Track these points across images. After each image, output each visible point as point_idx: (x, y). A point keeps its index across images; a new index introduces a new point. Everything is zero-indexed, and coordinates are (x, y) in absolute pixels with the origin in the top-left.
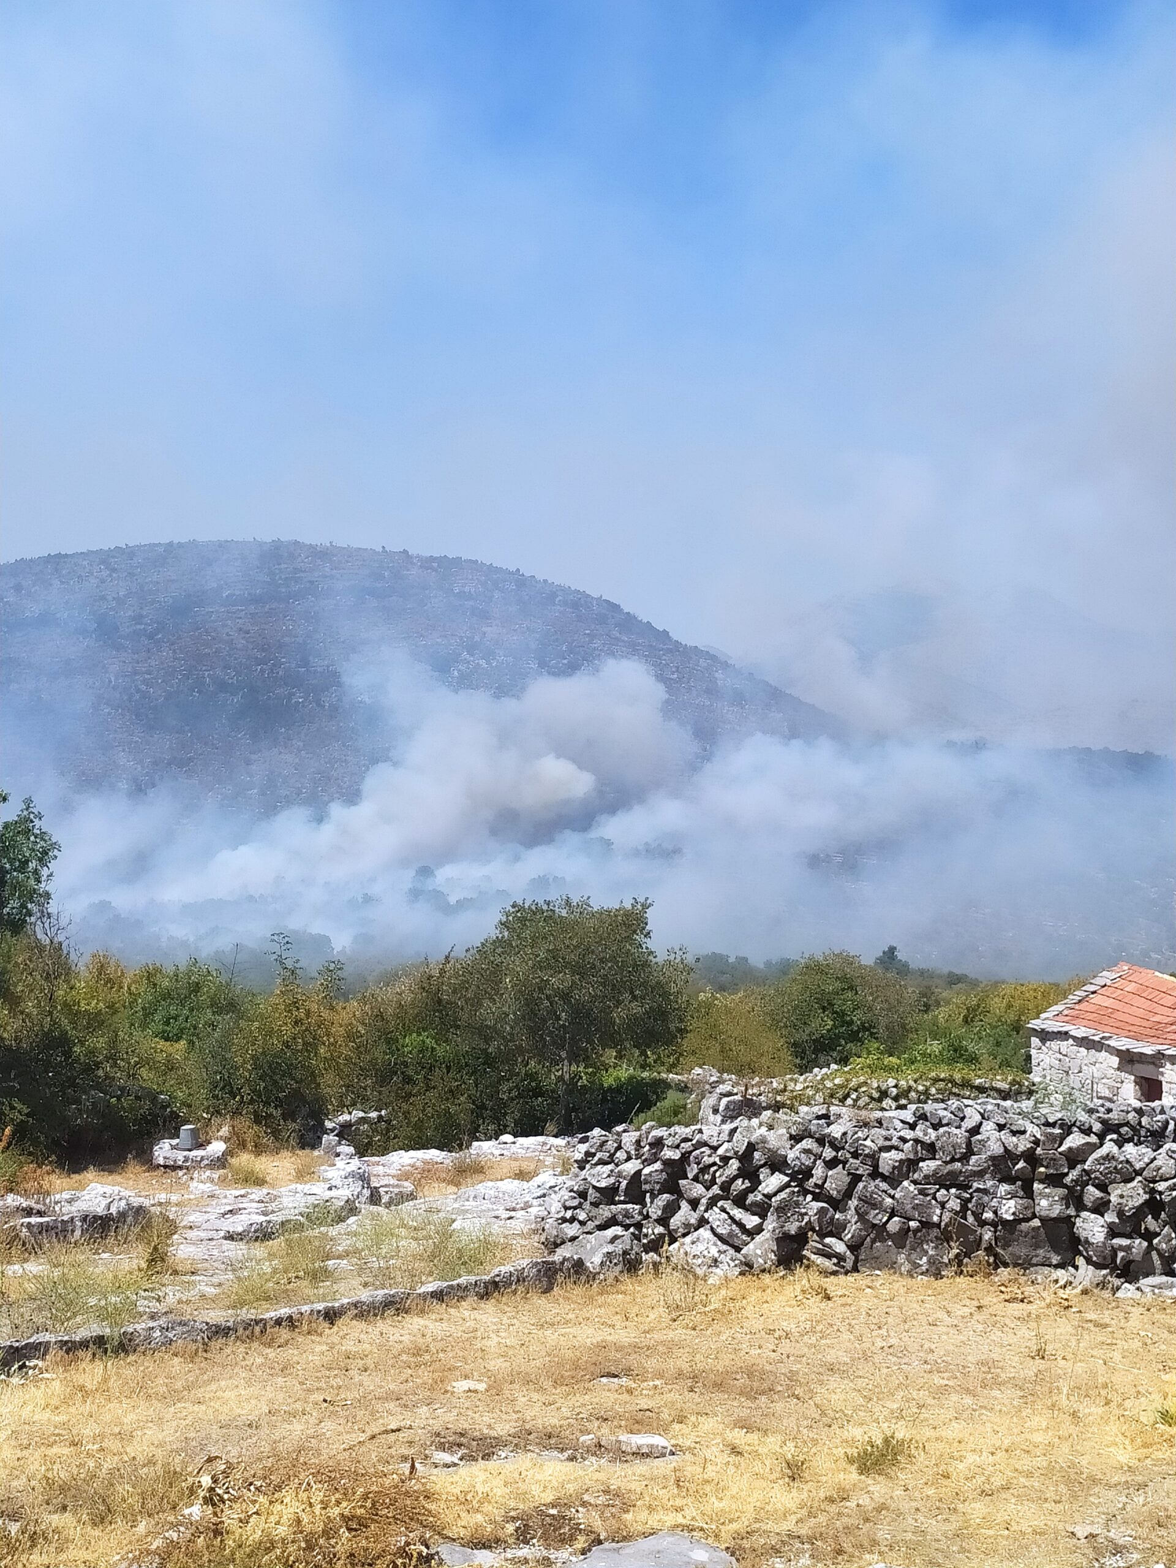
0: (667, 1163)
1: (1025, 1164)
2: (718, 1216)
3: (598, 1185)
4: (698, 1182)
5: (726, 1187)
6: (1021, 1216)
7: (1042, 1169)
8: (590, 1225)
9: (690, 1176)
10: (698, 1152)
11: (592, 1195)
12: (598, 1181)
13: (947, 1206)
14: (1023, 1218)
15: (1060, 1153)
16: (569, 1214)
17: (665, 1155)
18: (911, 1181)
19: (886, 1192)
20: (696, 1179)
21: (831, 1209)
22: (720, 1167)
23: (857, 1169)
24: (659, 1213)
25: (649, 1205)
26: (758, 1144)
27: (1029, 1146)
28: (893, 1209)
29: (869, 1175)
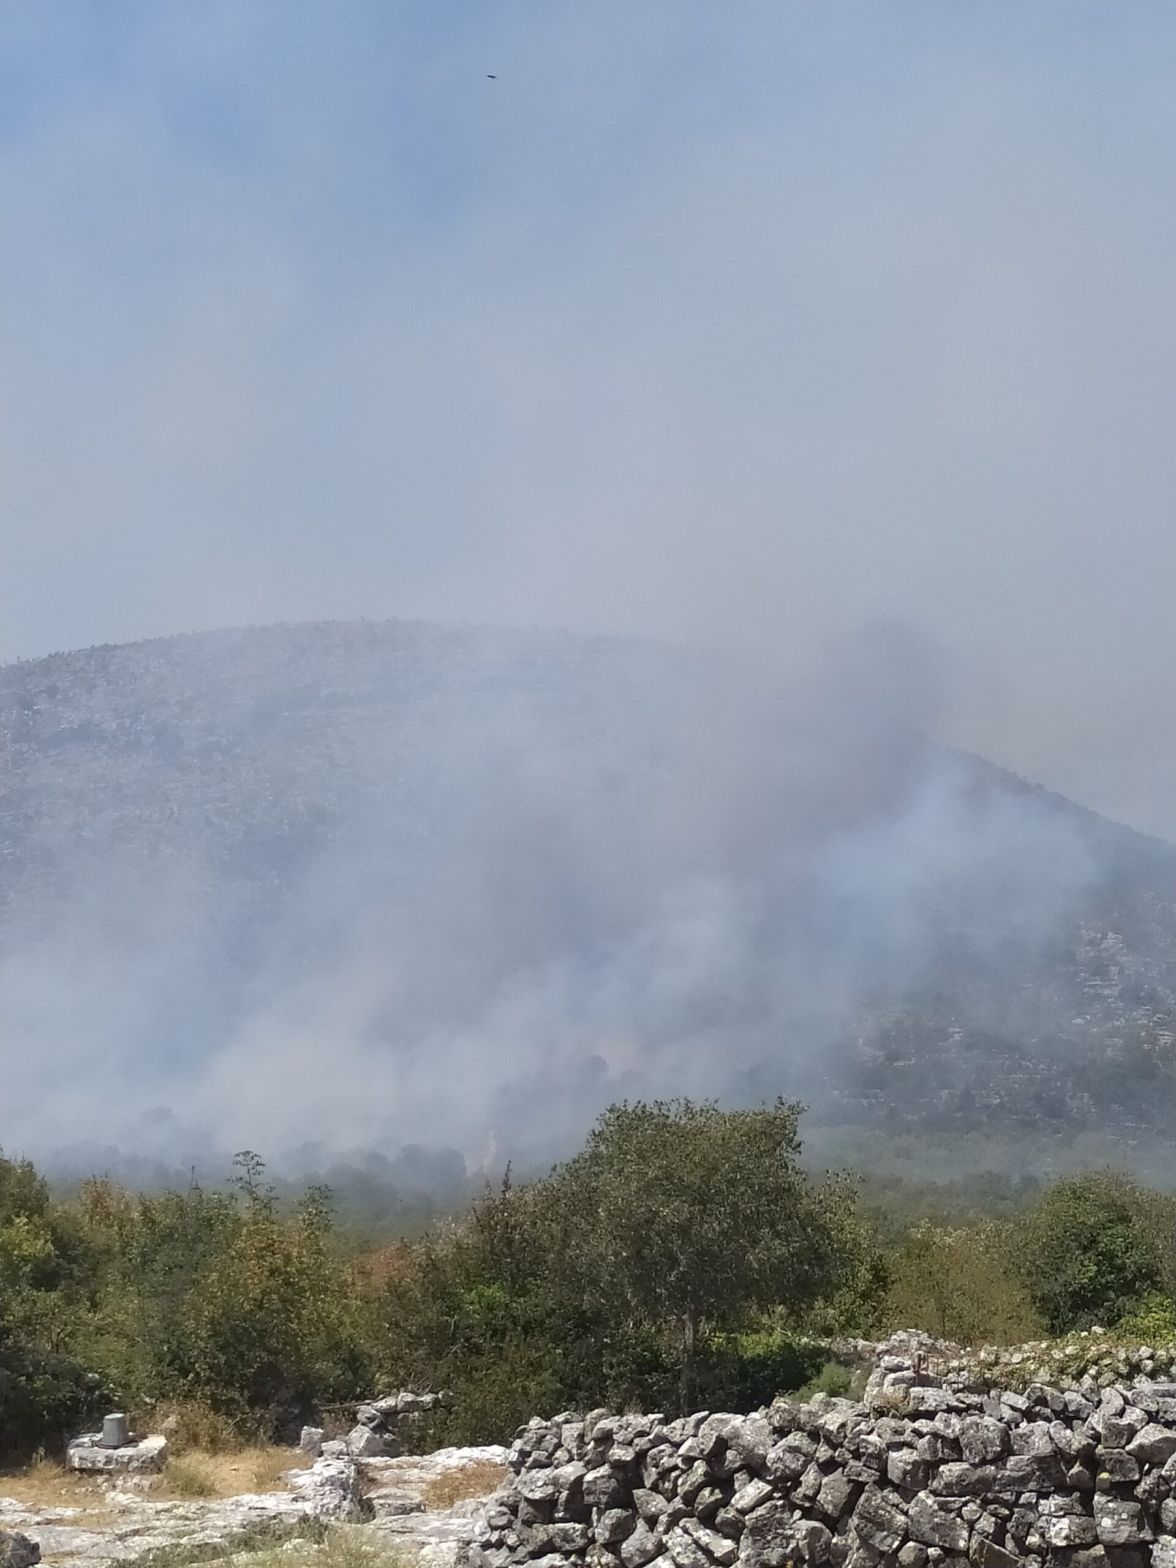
0: (618, 1465)
1: (1081, 1468)
2: (679, 1539)
3: (530, 1496)
4: (659, 1492)
5: (690, 1499)
6: (1077, 1541)
7: (1105, 1475)
8: (522, 1552)
9: (648, 1484)
10: (655, 1450)
11: (524, 1508)
12: (532, 1490)
13: (977, 1526)
14: (1081, 1544)
15: (1129, 1453)
16: (495, 1537)
17: (613, 1455)
18: (931, 1492)
19: (897, 1506)
20: (655, 1488)
21: (827, 1531)
22: (683, 1472)
23: (860, 1475)
24: (607, 1534)
25: (595, 1524)
26: (731, 1439)
27: (1084, 1442)
28: (906, 1531)
29: (875, 1482)
